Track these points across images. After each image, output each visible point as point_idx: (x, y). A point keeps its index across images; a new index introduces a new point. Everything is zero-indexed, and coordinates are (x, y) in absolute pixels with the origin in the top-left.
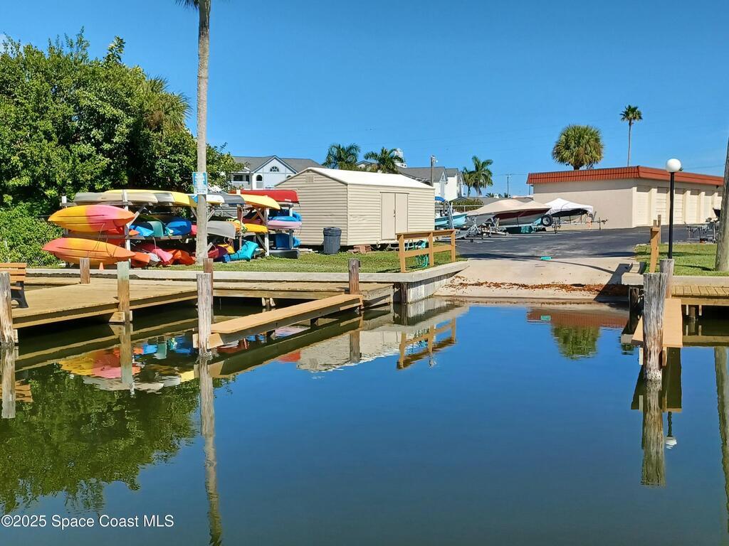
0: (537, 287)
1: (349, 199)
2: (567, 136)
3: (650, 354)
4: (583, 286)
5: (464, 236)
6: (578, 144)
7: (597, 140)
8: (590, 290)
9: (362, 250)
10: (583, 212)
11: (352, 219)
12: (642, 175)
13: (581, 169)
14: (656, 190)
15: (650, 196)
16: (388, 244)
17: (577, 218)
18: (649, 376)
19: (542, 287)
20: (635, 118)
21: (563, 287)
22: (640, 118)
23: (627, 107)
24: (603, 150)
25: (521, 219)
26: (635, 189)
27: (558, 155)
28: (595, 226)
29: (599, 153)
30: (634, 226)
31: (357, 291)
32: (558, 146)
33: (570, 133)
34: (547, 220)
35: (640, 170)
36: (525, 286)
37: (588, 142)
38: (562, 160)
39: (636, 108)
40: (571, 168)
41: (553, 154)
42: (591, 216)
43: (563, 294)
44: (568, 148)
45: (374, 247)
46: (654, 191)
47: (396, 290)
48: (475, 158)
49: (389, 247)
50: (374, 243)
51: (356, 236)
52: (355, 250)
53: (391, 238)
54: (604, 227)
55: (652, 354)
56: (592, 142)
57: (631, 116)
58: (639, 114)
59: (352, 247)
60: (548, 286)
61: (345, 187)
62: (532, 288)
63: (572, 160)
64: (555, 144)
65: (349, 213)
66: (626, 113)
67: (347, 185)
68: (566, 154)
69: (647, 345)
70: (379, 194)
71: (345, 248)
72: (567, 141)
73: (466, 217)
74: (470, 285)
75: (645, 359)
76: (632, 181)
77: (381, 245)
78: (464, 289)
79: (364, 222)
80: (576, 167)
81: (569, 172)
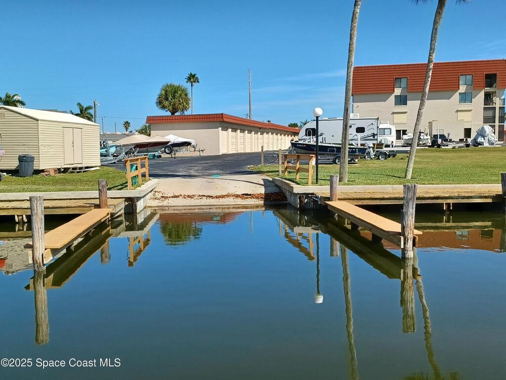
0: (220, 197)
1: (40, 132)
2: (166, 91)
3: (408, 240)
4: (250, 195)
5: (116, 161)
6: (174, 97)
7: (186, 95)
8: (257, 198)
9: (52, 173)
10: (188, 144)
11: (42, 148)
12: (225, 120)
13: (176, 114)
14: (231, 130)
15: (228, 134)
16: (70, 168)
17: (184, 148)
18: (407, 256)
19: (223, 197)
20: (195, 82)
21: (237, 196)
22: (198, 82)
23: (189, 73)
24: (190, 102)
25: (150, 149)
26: (220, 128)
27: (160, 103)
28: (197, 154)
29: (187, 103)
30: (221, 154)
31: (106, 206)
32: (160, 97)
33: (168, 89)
34: (168, 150)
35: (224, 116)
36: (211, 197)
37: (180, 96)
38: (163, 107)
39: (195, 75)
40: (169, 114)
41: (157, 103)
42: (194, 147)
43: (239, 201)
44: (167, 99)
45: (59, 171)
46: (230, 130)
47: (127, 203)
48: (79, 104)
49: (71, 170)
50: (59, 167)
51: (46, 162)
52: (45, 173)
53: (71, 163)
54: (202, 154)
55: (409, 240)
56: (183, 96)
57: (192, 80)
58: (197, 79)
59: (43, 171)
60: (228, 196)
61: (36, 122)
62: (217, 198)
63: (171, 108)
64: (157, 96)
65: (40, 144)
66: (189, 78)
67: (37, 120)
68: (166, 103)
69: (406, 234)
70: (62, 128)
71: (37, 172)
72: (166, 94)
73: (116, 147)
74: (170, 197)
75: (405, 244)
76: (218, 124)
77: (64, 168)
78: (167, 201)
79: (51, 150)
80: (173, 113)
81: (167, 116)
